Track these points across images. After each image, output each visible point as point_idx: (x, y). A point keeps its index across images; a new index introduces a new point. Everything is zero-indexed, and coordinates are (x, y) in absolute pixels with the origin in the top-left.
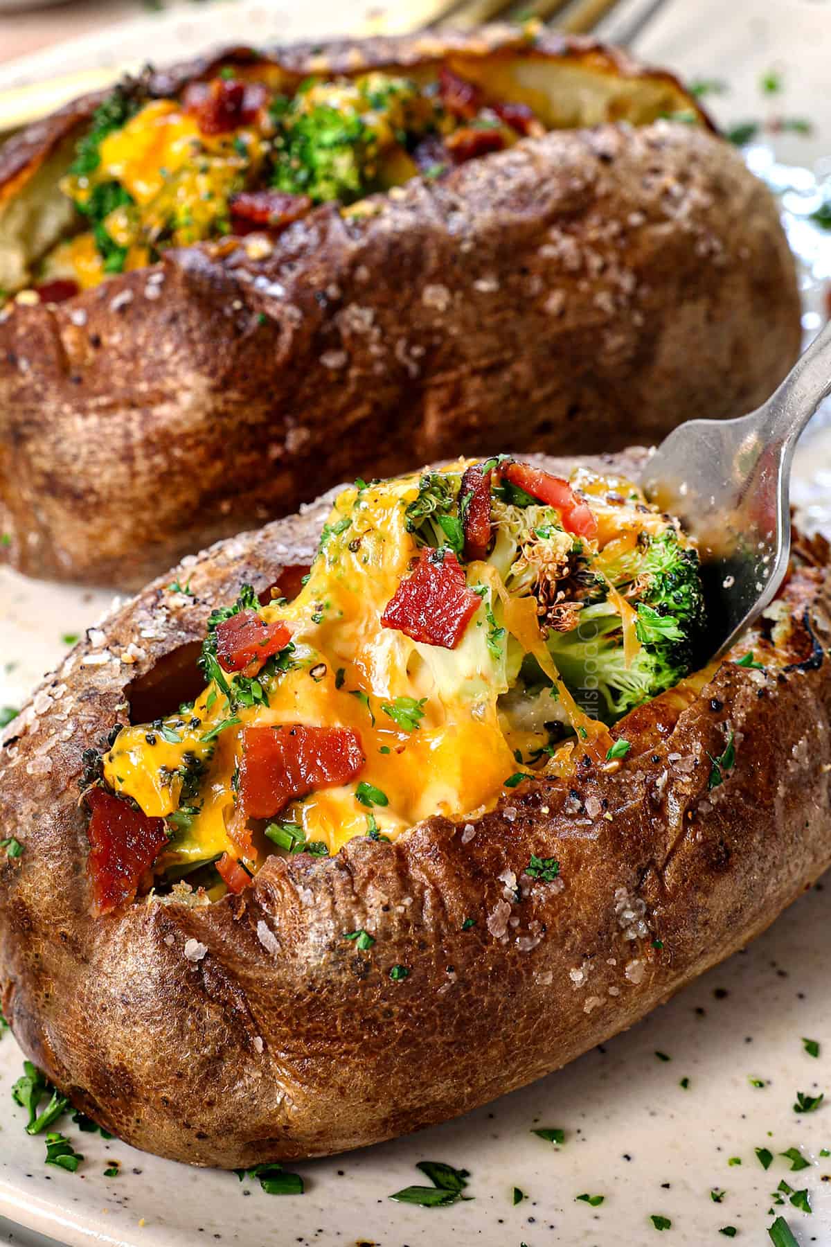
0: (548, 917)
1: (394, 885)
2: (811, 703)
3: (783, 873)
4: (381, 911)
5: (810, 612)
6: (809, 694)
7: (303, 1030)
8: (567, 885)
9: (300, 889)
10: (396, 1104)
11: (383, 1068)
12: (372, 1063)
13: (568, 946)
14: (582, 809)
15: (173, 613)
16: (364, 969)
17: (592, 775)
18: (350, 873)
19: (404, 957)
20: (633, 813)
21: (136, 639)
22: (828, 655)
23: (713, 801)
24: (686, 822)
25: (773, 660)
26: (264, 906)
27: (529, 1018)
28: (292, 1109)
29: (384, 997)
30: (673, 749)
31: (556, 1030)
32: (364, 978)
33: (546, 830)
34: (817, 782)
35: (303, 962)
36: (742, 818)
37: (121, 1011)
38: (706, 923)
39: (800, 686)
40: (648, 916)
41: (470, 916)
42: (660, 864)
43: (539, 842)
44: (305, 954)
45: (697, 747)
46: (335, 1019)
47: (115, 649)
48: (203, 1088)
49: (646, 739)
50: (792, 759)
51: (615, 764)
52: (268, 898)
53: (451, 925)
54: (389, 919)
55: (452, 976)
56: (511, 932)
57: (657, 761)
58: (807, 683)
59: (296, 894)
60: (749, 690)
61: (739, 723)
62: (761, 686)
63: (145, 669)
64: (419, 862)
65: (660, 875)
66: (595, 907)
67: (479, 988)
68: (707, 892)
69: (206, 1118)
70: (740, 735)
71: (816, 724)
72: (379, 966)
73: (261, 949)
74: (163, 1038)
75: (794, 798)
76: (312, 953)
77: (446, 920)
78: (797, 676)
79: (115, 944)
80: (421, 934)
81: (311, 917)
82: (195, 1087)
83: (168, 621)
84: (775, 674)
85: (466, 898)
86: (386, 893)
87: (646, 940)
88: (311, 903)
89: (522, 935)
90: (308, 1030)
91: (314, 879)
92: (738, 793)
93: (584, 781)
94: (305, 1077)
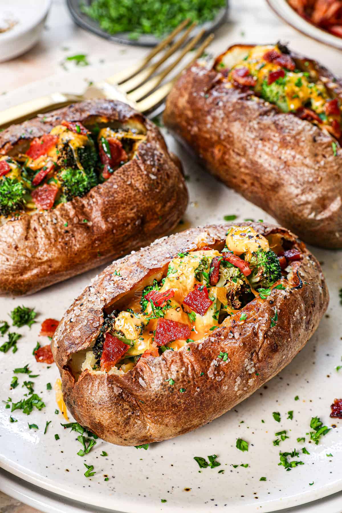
0: (225, 370)
1: (179, 364)
2: (300, 299)
3: (293, 350)
4: (176, 373)
5: (299, 270)
6: (299, 296)
7: (154, 409)
8: (231, 360)
9: (151, 367)
10: (183, 427)
11: (179, 418)
12: (175, 417)
13: (231, 378)
14: (233, 337)
15: (115, 282)
16: (172, 390)
17: (236, 326)
18: (166, 361)
19: (184, 385)
20: (249, 337)
21: (105, 292)
22: (304, 284)
23: (272, 331)
24: (264, 338)
25: (288, 285)
26: (141, 373)
27: (221, 399)
28: (152, 431)
29: (179, 398)
30: (260, 316)
31: (229, 401)
32: (172, 393)
33: (223, 344)
34: (302, 322)
35: (153, 389)
36: (281, 335)
37: (99, 407)
38: (271, 367)
39: (296, 294)
40: (254, 366)
41: (202, 372)
42: (257, 351)
43: (221, 348)
44: (154, 387)
45: (266, 315)
46: (164, 405)
47: (98, 295)
48: (125, 427)
49: (251, 313)
50: (294, 316)
51: (243, 322)
52: (142, 370)
53: (197, 375)
54: (178, 374)
55: (198, 390)
56: (215, 375)
57: (255, 320)
58: (298, 293)
59: (150, 369)
60: (281, 297)
61: (278, 307)
62: (285, 295)
63: (108, 302)
64: (186, 357)
65: (257, 354)
66: (239, 366)
67: (206, 392)
68: (272, 358)
69: (126, 435)
70: (279, 311)
71: (301, 305)
72: (176, 389)
73: (140, 386)
74: (112, 414)
75: (295, 327)
76: (156, 386)
77: (195, 374)
78: (295, 291)
79: (95, 387)
80: (188, 378)
81: (155, 375)
82: (123, 427)
83: (114, 285)
84: (289, 291)
85: (201, 366)
86: (177, 367)
87: (254, 373)
88: (155, 372)
89: (218, 376)
90: (156, 409)
91: (155, 364)
92: (279, 328)
93: (234, 327)
94: (156, 422)
